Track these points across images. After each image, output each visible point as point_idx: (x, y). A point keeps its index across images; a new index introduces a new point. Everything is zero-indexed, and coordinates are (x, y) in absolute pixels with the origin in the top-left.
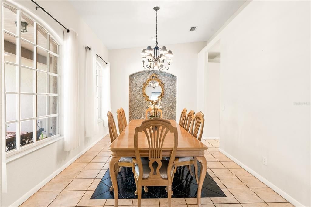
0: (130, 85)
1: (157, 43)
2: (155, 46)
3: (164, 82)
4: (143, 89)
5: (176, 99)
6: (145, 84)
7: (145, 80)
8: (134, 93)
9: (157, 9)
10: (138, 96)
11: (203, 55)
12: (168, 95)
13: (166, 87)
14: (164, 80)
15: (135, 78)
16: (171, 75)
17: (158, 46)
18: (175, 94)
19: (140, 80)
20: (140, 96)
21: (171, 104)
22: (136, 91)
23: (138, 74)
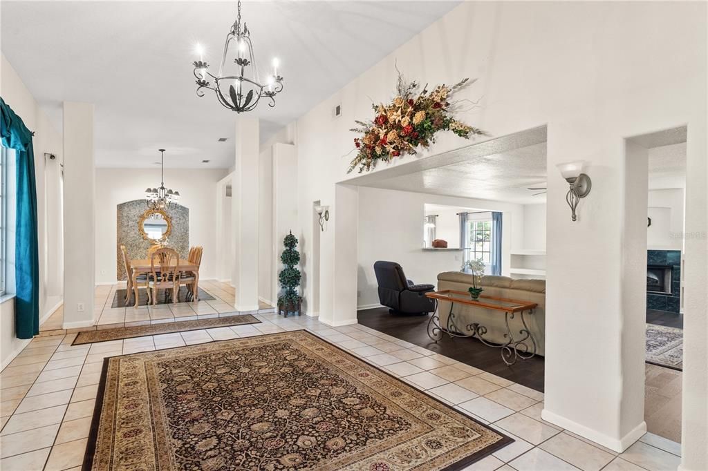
0: (118, 217)
1: (162, 184)
2: (161, 186)
3: (170, 215)
4: (140, 224)
5: (188, 237)
6: (142, 217)
7: (143, 212)
8: (126, 229)
9: (162, 151)
10: (132, 233)
11: (220, 187)
12: (177, 231)
13: (173, 222)
14: (172, 213)
15: (126, 208)
16: (182, 207)
17: (164, 186)
18: (187, 230)
19: (135, 212)
20: (135, 233)
21: (181, 244)
22: (128, 226)
23: (131, 203)
